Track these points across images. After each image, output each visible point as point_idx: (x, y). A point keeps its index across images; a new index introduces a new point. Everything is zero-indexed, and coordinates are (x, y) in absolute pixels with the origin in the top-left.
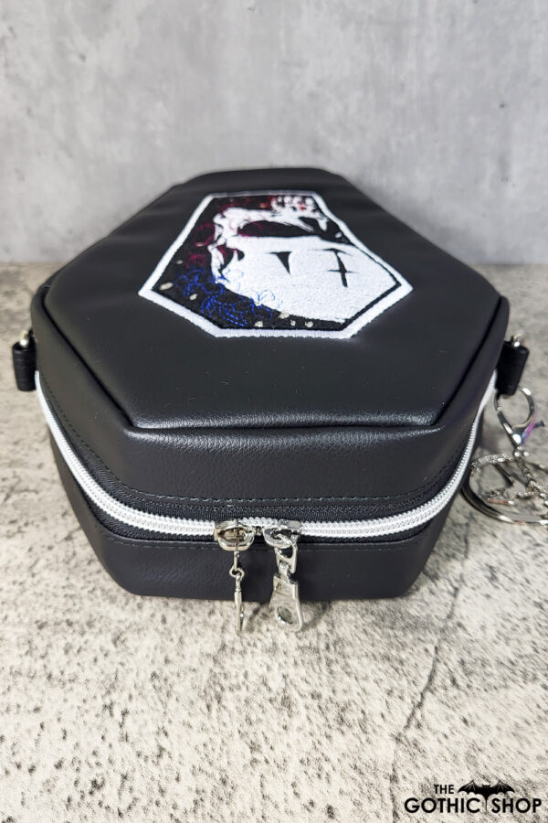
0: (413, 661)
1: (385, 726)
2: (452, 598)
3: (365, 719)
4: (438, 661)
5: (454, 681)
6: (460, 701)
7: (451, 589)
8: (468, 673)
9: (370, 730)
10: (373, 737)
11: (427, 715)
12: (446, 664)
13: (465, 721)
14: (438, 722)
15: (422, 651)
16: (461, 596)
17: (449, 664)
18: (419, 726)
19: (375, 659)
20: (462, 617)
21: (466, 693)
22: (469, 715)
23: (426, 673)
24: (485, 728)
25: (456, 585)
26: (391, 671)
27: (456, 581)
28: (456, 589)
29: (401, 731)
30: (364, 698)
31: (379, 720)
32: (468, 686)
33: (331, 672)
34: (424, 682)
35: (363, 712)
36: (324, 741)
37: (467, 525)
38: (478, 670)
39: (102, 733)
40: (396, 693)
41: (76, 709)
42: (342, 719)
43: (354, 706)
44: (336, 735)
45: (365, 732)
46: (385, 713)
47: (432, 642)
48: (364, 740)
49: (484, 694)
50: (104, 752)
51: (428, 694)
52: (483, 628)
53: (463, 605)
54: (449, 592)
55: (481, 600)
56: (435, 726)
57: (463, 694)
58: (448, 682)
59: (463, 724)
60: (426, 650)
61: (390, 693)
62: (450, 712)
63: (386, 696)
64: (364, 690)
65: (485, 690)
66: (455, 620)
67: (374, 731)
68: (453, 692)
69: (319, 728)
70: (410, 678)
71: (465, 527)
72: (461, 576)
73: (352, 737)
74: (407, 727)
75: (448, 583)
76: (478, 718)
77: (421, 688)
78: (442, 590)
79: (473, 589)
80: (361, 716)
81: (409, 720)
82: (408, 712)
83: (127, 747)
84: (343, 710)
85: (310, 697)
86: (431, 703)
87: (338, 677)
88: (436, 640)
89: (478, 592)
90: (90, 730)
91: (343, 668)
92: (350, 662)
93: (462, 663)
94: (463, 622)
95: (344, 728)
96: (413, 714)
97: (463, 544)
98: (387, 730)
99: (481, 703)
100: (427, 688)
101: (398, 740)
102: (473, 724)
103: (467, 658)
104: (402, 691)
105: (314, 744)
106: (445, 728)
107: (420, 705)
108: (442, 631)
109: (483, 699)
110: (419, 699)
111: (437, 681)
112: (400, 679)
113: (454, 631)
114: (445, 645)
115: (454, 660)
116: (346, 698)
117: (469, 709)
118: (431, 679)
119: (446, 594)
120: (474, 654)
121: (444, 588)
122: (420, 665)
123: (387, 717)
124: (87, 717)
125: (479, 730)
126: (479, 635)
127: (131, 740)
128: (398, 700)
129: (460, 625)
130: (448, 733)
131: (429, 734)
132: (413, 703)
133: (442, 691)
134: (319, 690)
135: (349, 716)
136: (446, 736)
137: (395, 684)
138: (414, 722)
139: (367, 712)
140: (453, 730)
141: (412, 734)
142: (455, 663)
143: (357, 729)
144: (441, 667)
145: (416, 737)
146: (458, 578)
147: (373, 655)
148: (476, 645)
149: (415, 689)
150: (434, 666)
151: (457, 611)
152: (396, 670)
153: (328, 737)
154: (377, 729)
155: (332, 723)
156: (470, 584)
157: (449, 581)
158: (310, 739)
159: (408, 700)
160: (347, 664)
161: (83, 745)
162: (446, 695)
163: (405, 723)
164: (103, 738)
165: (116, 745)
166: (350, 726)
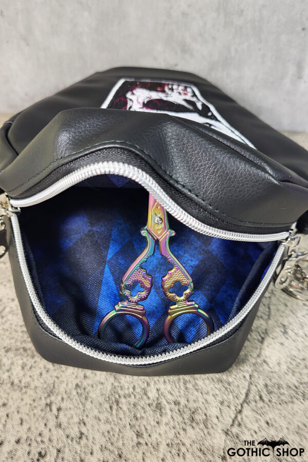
0: (236, 383)
1: (219, 425)
2: (260, 344)
3: (207, 420)
4: (251, 384)
5: (261, 397)
6: (264, 410)
7: (260, 338)
8: (270, 393)
9: (209, 426)
10: (211, 431)
11: (244, 418)
12: (256, 386)
13: (268, 423)
14: (251, 423)
15: (242, 377)
16: (266, 343)
17: (258, 386)
18: (239, 425)
19: (213, 381)
20: (266, 357)
21: (268, 405)
22: (270, 419)
23: (244, 391)
24: (279, 428)
25: (263, 336)
26: (223, 389)
27: (263, 333)
28: (263, 339)
29: (229, 428)
30: (207, 406)
31: (215, 421)
32: (270, 401)
33: (186, 388)
34: (243, 397)
35: (205, 415)
36: (182, 432)
37: (270, 297)
38: (275, 390)
39: (45, 421)
40: (226, 403)
41: (29, 406)
42: (193, 419)
43: (200, 411)
44: (189, 429)
45: (207, 427)
46: (219, 416)
47: (248, 371)
48: (206, 433)
49: (279, 407)
50: (46, 433)
51: (245, 405)
52: (279, 364)
53: (267, 348)
54: (258, 340)
55: (277, 346)
56: (249, 425)
57: (266, 406)
58: (258, 398)
59: (267, 426)
60: (244, 377)
61: (222, 403)
62: (259, 417)
63: (220, 405)
64: (206, 400)
65: (280, 404)
66: (262, 358)
67: (212, 427)
68: (260, 404)
69: (179, 424)
70: (234, 394)
71: (268, 299)
72: (266, 330)
73: (199, 430)
74: (232, 425)
75: (258, 334)
76: (276, 422)
77: (241, 401)
78: (254, 339)
79: (273, 338)
80: (204, 417)
81: (233, 421)
82: (233, 416)
83: (61, 432)
84: (193, 413)
85: (173, 404)
86: (247, 411)
87: (191, 391)
88: (250, 370)
89: (276, 341)
90: (38, 419)
91: (194, 386)
92: (198, 382)
93: (266, 386)
94: (267, 360)
95: (194, 425)
96: (236, 417)
97: (267, 310)
98: (220, 427)
99: (277, 412)
100: (245, 401)
101: (227, 433)
102: (272, 425)
103: (269, 383)
104: (229, 402)
105: (175, 434)
106: (255, 427)
107: (240, 412)
108: (254, 365)
109: (278, 410)
110: (239, 407)
111: (251, 397)
112: (228, 394)
113: (261, 365)
114: (255, 374)
115: (261, 383)
116: (195, 405)
117: (270, 416)
118: (247, 395)
119: (256, 341)
120: (274, 380)
121: (256, 337)
122: (241, 386)
123: (220, 419)
124: (35, 411)
125: (276, 429)
126: (277, 369)
127: (63, 427)
128: (227, 408)
129: (265, 361)
130: (257, 430)
131: (246, 431)
132: (236, 410)
133: (254, 403)
134: (179, 399)
135: (198, 417)
136: (256, 432)
137: (225, 397)
138: (236, 422)
139: (208, 415)
140: (260, 427)
141: (235, 430)
142: (262, 385)
143: (202, 426)
144: (253, 388)
145: (238, 432)
146: (264, 331)
147: (212, 379)
148: (275, 375)
149: (237, 401)
150: (249, 387)
151: (263, 352)
152: (226, 388)
153: (184, 430)
154: (214, 426)
155: (186, 421)
156: (271, 336)
157: (259, 333)
158: (173, 431)
159: (233, 408)
160: (196, 384)
161: (33, 429)
162: (256, 406)
163: (231, 422)
164: (45, 425)
165: (53, 429)
166: (197, 424)
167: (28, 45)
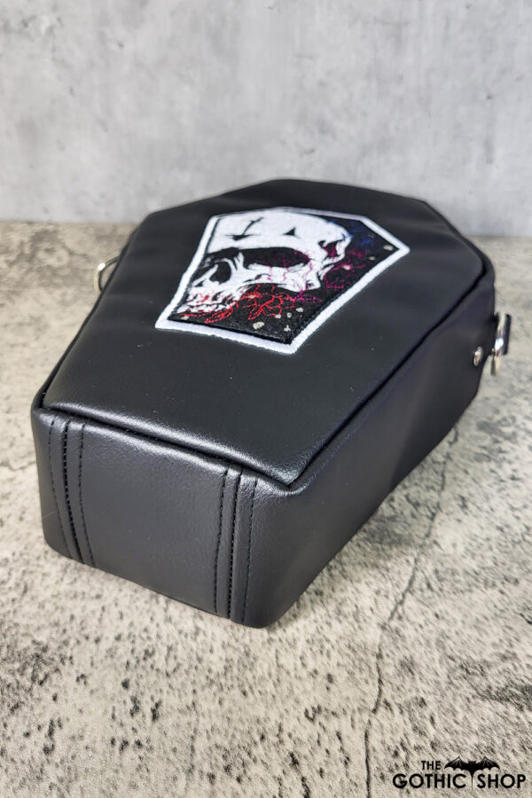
0: (396, 569)
1: (374, 617)
2: (429, 521)
3: (358, 612)
4: (417, 569)
5: (429, 586)
6: (433, 600)
7: (429, 514)
8: (440, 580)
9: (361, 620)
10: (364, 625)
11: (407, 610)
12: (423, 572)
13: (437, 616)
14: (415, 614)
15: (405, 562)
16: (437, 520)
17: (426, 572)
18: (400, 618)
19: (367, 566)
20: (437, 536)
21: (439, 596)
22: (440, 611)
23: (406, 579)
24: (452, 621)
25: (433, 511)
26: (379, 576)
27: (434, 507)
28: (434, 515)
29: (386, 621)
30: (357, 595)
31: (369, 613)
32: (441, 590)
33: (331, 575)
34: (405, 585)
35: (356, 607)
36: (325, 627)
37: (444, 463)
38: (448, 577)
39: (150, 615)
40: (383, 593)
41: (129, 597)
42: (339, 611)
43: (349, 602)
44: (335, 623)
45: (357, 621)
46: (373, 607)
47: (412, 555)
48: (356, 627)
49: (453, 596)
50: (153, 628)
51: (408, 595)
52: (454, 545)
53: (438, 526)
54: (427, 516)
55: (453, 523)
56: (412, 618)
57: (436, 595)
58: (425, 586)
59: (435, 617)
60: (408, 561)
61: (378, 593)
62: (426, 609)
63: (374, 595)
64: (357, 590)
65: (454, 593)
66: (432, 538)
67: (365, 620)
68: (428, 593)
69: (321, 617)
70: (394, 582)
71: (442, 465)
72: (438, 504)
73: (347, 624)
74: (391, 618)
75: (426, 509)
76: (447, 613)
77: (403, 590)
78: (422, 515)
79: (447, 514)
80: (354, 609)
81: (392, 614)
82: (392, 607)
83: (171, 627)
84: (340, 604)
85: (314, 594)
86: (410, 602)
87: (337, 579)
88: (415, 554)
89: (451, 517)
90: (141, 612)
91: (340, 572)
92: (346, 568)
93: (436, 572)
94: (438, 540)
95: (341, 618)
96: (396, 609)
97: (441, 478)
98: (375, 620)
99: (450, 602)
100: (408, 590)
101: (383, 628)
102: (443, 618)
103: (440, 568)
104: (387, 592)
105: (317, 628)
106: (421, 620)
107: (401, 603)
108: (421, 546)
109: (452, 599)
110: (400, 597)
111: (416, 585)
112: (386, 582)
113: (431, 547)
114: (423, 558)
115: (430, 569)
116: (342, 595)
117: (441, 607)
118: (411, 583)
119: (425, 518)
120: (446, 565)
121: (423, 512)
122: (402, 573)
123: (375, 611)
124: (138, 603)
125: (448, 622)
126: (451, 551)
127: (173, 621)
128: (385, 599)
129: (435, 542)
130: (422, 623)
131: (408, 625)
132: (396, 600)
133: (419, 593)
134: (321, 588)
135: (345, 609)
136: (421, 626)
137: (382, 586)
138: (396, 615)
139: (359, 606)
140: (427, 622)
141: (395, 623)
142: (430, 570)
143: (351, 619)
144: (419, 575)
145: (398, 626)
146: (435, 505)
147: (365, 563)
148: (448, 558)
149: (398, 591)
150: (414, 573)
151: (433, 531)
152: (383, 575)
153: (329, 624)
154: (367, 619)
155: (331, 613)
156: (444, 510)
157: (428, 507)
158: (314, 625)
159: (392, 598)
160: (344, 570)
161: (136, 623)
162: (423, 596)
163: (389, 614)
164: (152, 619)
165: (162, 624)
166: (346, 617)
167: (106, 130)
